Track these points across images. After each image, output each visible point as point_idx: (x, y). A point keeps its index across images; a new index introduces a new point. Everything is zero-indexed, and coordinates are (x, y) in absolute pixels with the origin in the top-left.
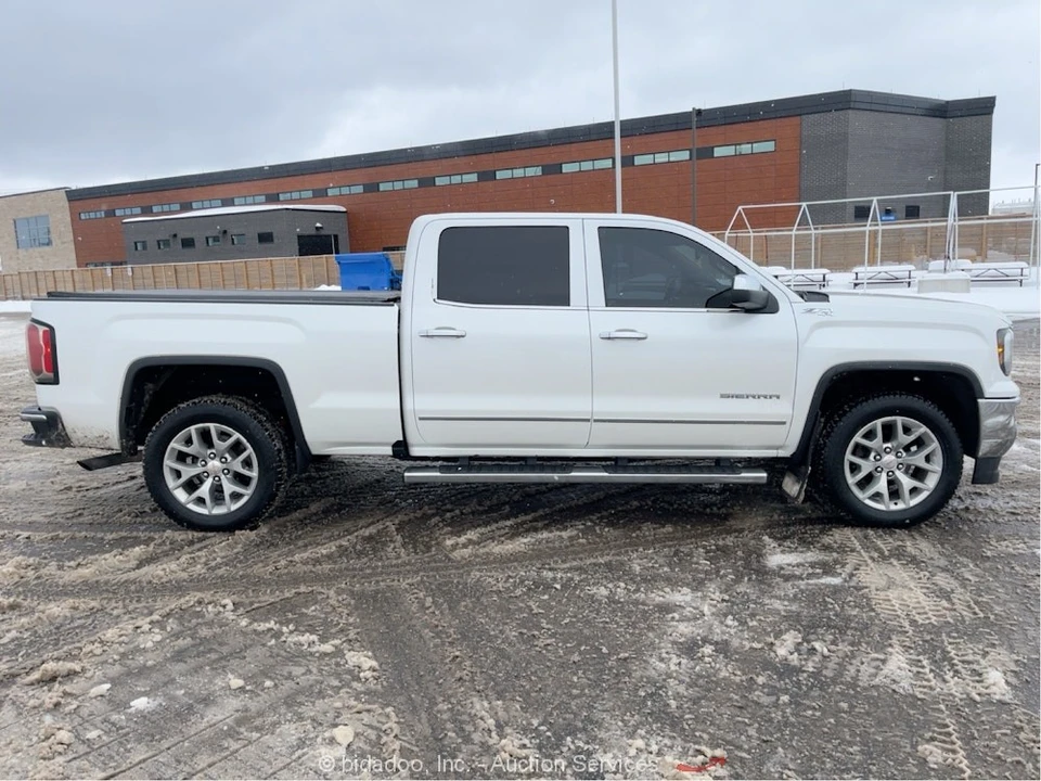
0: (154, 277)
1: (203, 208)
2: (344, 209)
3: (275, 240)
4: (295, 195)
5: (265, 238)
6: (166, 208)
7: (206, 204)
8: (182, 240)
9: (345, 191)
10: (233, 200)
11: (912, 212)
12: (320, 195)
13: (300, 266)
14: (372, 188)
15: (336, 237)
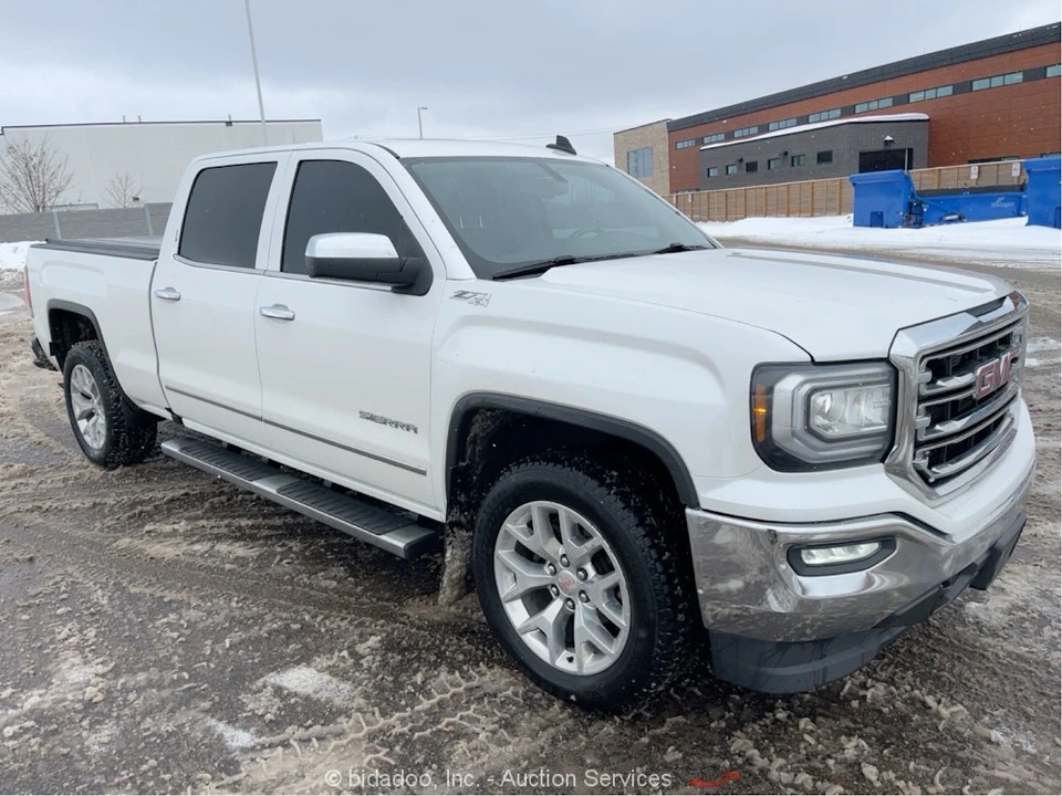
0: (709, 204)
1: (780, 129)
2: (926, 117)
3: (834, 159)
4: (874, 105)
5: (824, 157)
6: (746, 132)
7: (782, 124)
8: (747, 164)
9: (931, 94)
10: (808, 117)
12: (901, 102)
13: (841, 188)
14: (963, 88)
15: (911, 151)
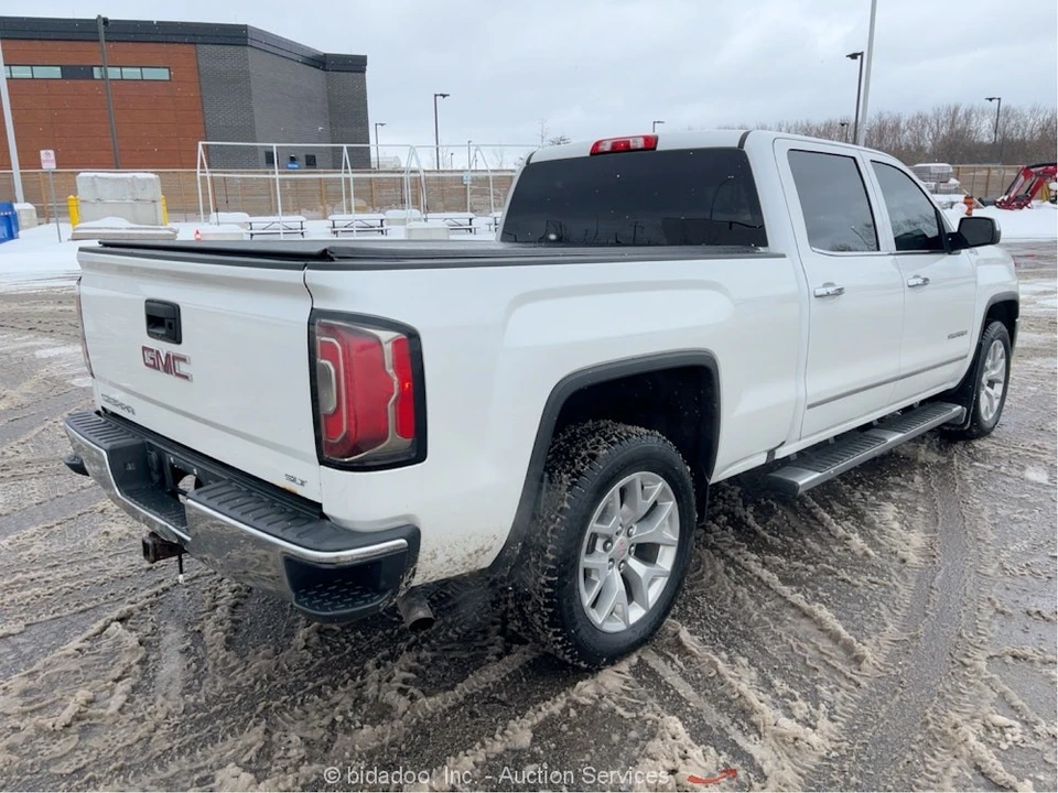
11: (311, 162)
